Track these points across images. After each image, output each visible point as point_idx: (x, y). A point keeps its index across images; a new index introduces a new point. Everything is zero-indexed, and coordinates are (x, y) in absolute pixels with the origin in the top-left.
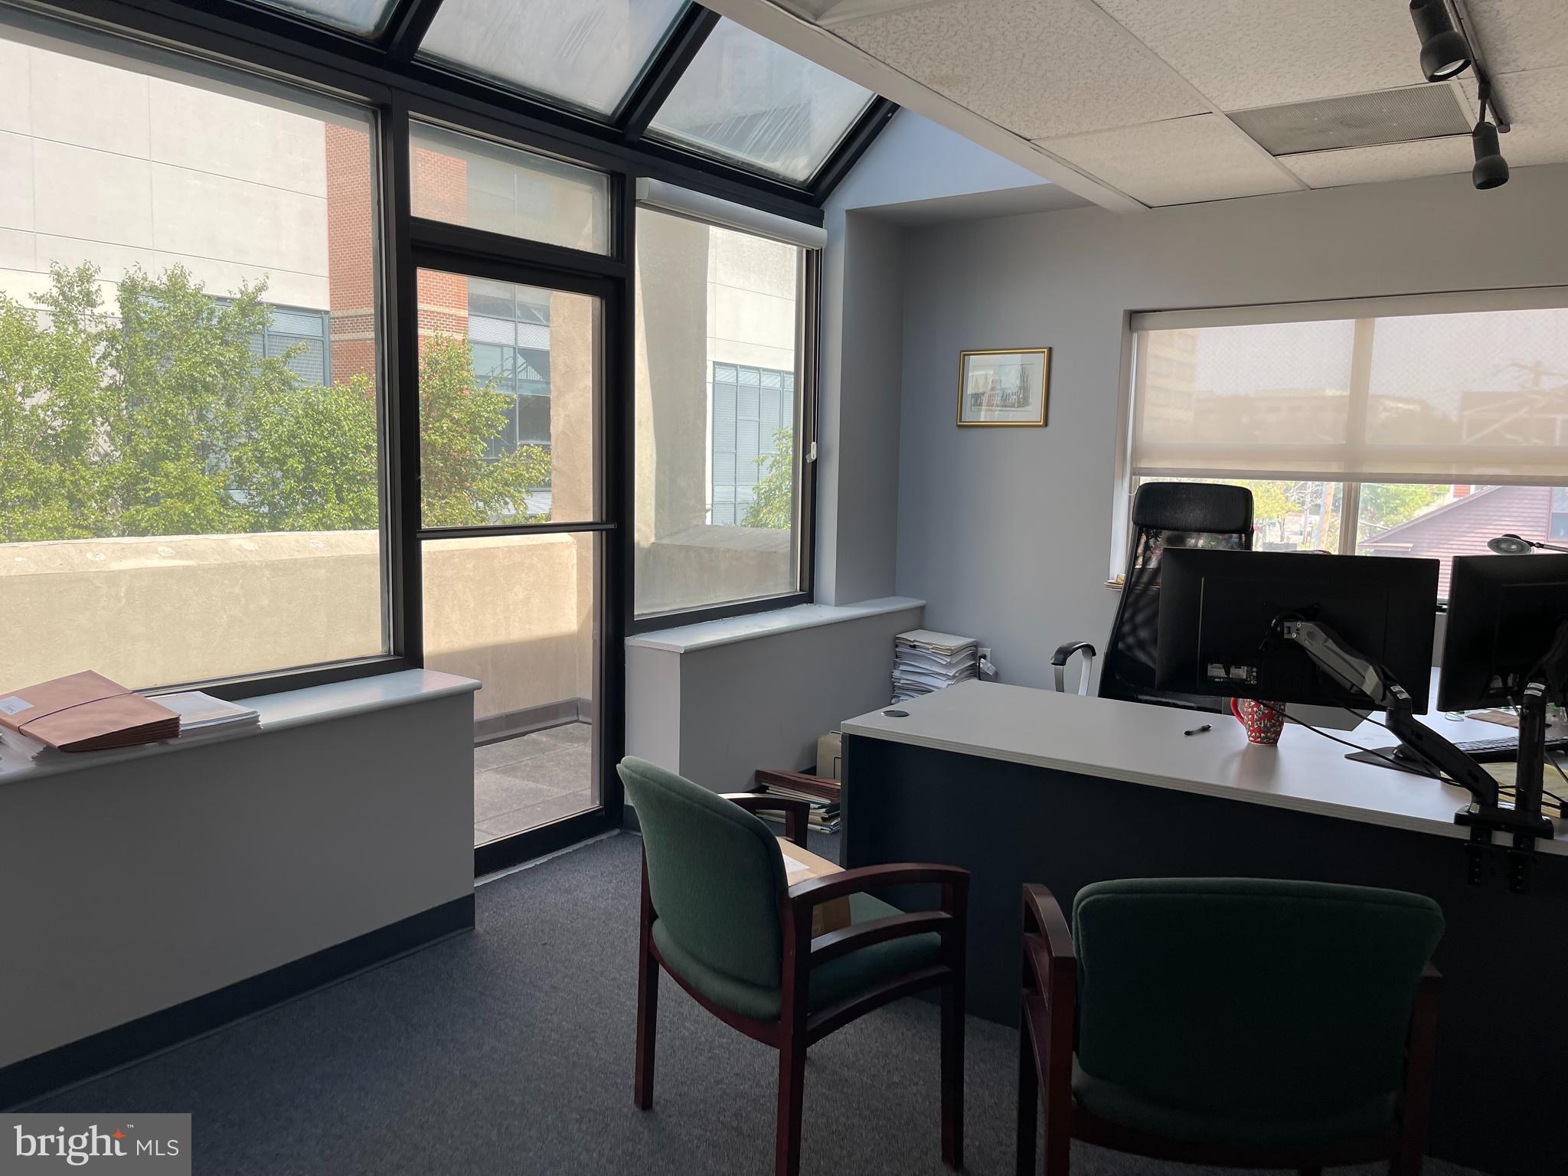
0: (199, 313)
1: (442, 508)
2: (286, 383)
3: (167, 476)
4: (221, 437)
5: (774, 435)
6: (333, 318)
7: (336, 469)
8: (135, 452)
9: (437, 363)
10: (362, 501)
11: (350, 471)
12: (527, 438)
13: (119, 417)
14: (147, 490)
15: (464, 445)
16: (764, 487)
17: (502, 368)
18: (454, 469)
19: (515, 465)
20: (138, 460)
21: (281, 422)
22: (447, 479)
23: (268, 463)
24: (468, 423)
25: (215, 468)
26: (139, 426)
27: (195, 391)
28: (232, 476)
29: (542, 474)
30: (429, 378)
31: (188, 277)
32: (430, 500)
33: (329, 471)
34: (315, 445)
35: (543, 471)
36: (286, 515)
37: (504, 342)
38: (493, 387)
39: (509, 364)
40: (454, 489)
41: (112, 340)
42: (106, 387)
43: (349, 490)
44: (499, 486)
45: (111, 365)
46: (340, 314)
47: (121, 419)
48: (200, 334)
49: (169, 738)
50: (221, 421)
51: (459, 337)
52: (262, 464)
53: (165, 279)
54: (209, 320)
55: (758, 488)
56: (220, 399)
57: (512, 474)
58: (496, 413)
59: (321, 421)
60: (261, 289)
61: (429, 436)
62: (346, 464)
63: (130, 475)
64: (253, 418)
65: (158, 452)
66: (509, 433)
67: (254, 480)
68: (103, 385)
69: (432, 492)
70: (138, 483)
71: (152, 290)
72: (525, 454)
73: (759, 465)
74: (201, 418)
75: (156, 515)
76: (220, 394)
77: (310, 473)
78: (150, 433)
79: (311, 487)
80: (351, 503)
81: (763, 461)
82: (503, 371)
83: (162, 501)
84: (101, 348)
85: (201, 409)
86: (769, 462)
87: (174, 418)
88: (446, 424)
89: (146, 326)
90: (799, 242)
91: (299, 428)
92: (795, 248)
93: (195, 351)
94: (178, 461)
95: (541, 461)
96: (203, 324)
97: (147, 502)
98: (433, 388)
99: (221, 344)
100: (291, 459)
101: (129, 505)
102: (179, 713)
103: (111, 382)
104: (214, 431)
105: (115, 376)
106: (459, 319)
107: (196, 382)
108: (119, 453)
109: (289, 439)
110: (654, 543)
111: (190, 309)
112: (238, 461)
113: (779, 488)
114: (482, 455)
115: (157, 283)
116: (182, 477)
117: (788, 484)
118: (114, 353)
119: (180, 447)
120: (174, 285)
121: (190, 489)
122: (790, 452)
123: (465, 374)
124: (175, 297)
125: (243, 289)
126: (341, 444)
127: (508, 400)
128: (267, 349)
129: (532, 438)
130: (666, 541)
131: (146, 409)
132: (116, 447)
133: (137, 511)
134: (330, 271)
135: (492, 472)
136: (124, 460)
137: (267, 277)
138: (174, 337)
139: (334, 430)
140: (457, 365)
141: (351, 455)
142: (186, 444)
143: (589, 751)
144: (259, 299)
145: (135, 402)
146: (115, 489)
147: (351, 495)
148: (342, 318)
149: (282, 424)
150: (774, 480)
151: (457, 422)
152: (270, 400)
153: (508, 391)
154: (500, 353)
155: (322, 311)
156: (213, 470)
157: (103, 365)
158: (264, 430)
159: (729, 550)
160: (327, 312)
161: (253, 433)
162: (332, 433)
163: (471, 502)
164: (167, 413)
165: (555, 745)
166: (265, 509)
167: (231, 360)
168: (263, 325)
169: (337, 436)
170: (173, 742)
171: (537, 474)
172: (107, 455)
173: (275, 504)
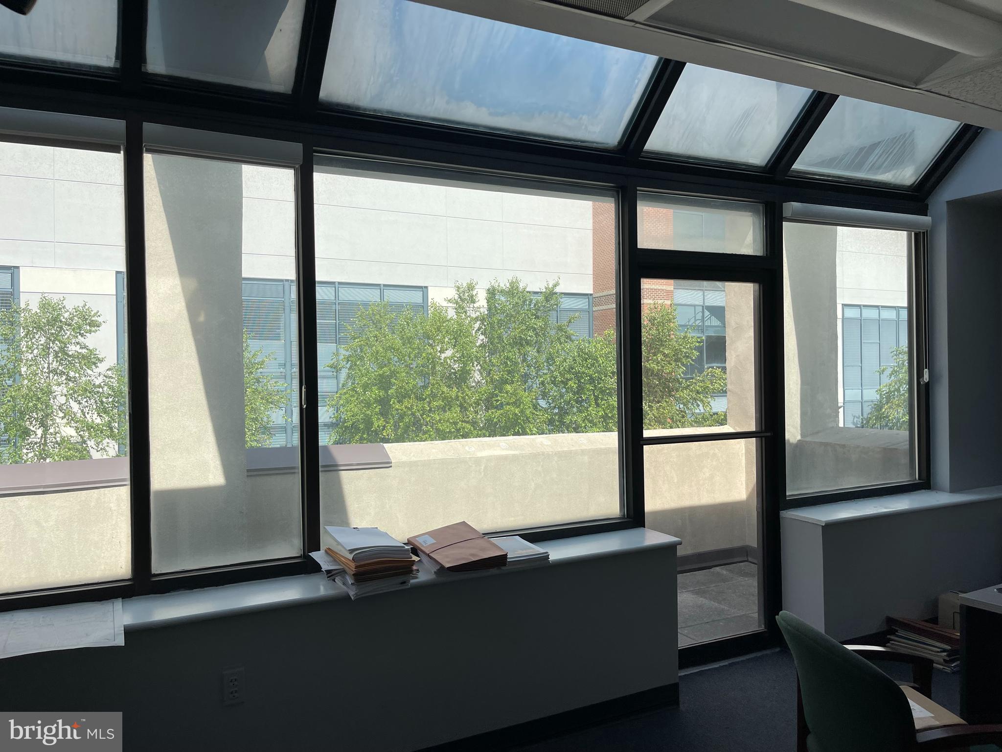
0: (524, 302)
1: (657, 409)
2: (569, 337)
3: (507, 393)
4: (534, 370)
5: (892, 352)
6: (595, 298)
7: (595, 386)
8: (492, 379)
9: (655, 319)
10: (609, 405)
11: (602, 388)
12: (711, 363)
13: (485, 362)
14: (497, 401)
15: (671, 369)
16: (885, 390)
17: (695, 318)
18: (665, 384)
19: (703, 381)
20: (493, 385)
21: (565, 360)
22: (661, 390)
23: (558, 384)
24: (674, 355)
25: (531, 388)
26: (494, 366)
27: (522, 345)
28: (540, 392)
29: (721, 386)
30: (650, 329)
31: (519, 282)
32: (650, 404)
33: (591, 388)
34: (584, 373)
35: (722, 384)
36: (567, 414)
37: (697, 303)
38: (690, 333)
39: (699, 316)
40: (665, 397)
41: (483, 320)
42: (479, 345)
43: (602, 399)
44: (693, 394)
45: (482, 334)
46: (597, 295)
47: (486, 362)
48: (525, 314)
49: (502, 566)
50: (534, 361)
51: (668, 302)
52: (554, 384)
53: (508, 285)
54: (530, 305)
55: (880, 390)
56: (534, 349)
57: (701, 387)
58: (692, 349)
59: (587, 358)
60: (555, 286)
61: (649, 364)
62: (600, 383)
63: (489, 393)
64: (550, 359)
65: (503, 380)
66: (699, 360)
67: (551, 394)
68: (478, 345)
69: (652, 398)
70: (493, 397)
71: (502, 291)
72: (710, 374)
73: (880, 374)
74: (524, 360)
75: (501, 415)
76: (534, 345)
77: (580, 390)
78: (499, 369)
79: (581, 397)
80: (603, 407)
81: (883, 371)
82: (696, 320)
83: (504, 407)
84: (477, 325)
85: (525, 355)
86: (889, 371)
87: (511, 361)
88: (660, 357)
89: (499, 311)
90: (908, 228)
91: (575, 363)
92: (905, 232)
93: (522, 323)
94: (513, 384)
95: (720, 378)
96: (526, 308)
97: (496, 408)
98: (652, 335)
99: (535, 318)
100: (570, 382)
101: (488, 409)
102: (507, 551)
103: (482, 343)
104: (531, 367)
105: (483, 339)
106: (668, 292)
107: (523, 340)
108: (484, 380)
109: (569, 370)
110: (800, 440)
111: (520, 300)
112: (543, 383)
113: (898, 390)
114: (682, 375)
115: (504, 288)
116: (515, 394)
117: (905, 387)
118: (483, 327)
119: (514, 377)
120: (512, 288)
121: (518, 400)
122: (906, 363)
123: (672, 325)
124: (513, 294)
125: (547, 286)
126: (598, 372)
127: (699, 340)
128: (559, 318)
129: (714, 363)
130: (808, 439)
131: (498, 356)
132: (483, 378)
133: (492, 413)
134: (593, 270)
135: (689, 386)
136: (487, 385)
137: (559, 278)
138: (512, 316)
139: (594, 363)
140: (667, 320)
141: (603, 378)
142: (517, 375)
143: (756, 584)
144: (555, 291)
145: (492, 353)
146: (482, 400)
147: (603, 402)
148: (600, 297)
149: (565, 361)
150: (894, 384)
151: (665, 355)
152: (560, 348)
153: (699, 333)
154: (694, 309)
155: (588, 294)
156: (530, 389)
157: (478, 334)
158: (556, 365)
159: (858, 447)
160: (591, 295)
161: (551, 367)
162: (593, 365)
163: (675, 404)
164: (508, 358)
165: (732, 578)
166: (556, 411)
167: (541, 327)
168: (557, 305)
169: (596, 367)
170: (503, 568)
171: (718, 386)
172: (479, 382)
173: (562, 408)
